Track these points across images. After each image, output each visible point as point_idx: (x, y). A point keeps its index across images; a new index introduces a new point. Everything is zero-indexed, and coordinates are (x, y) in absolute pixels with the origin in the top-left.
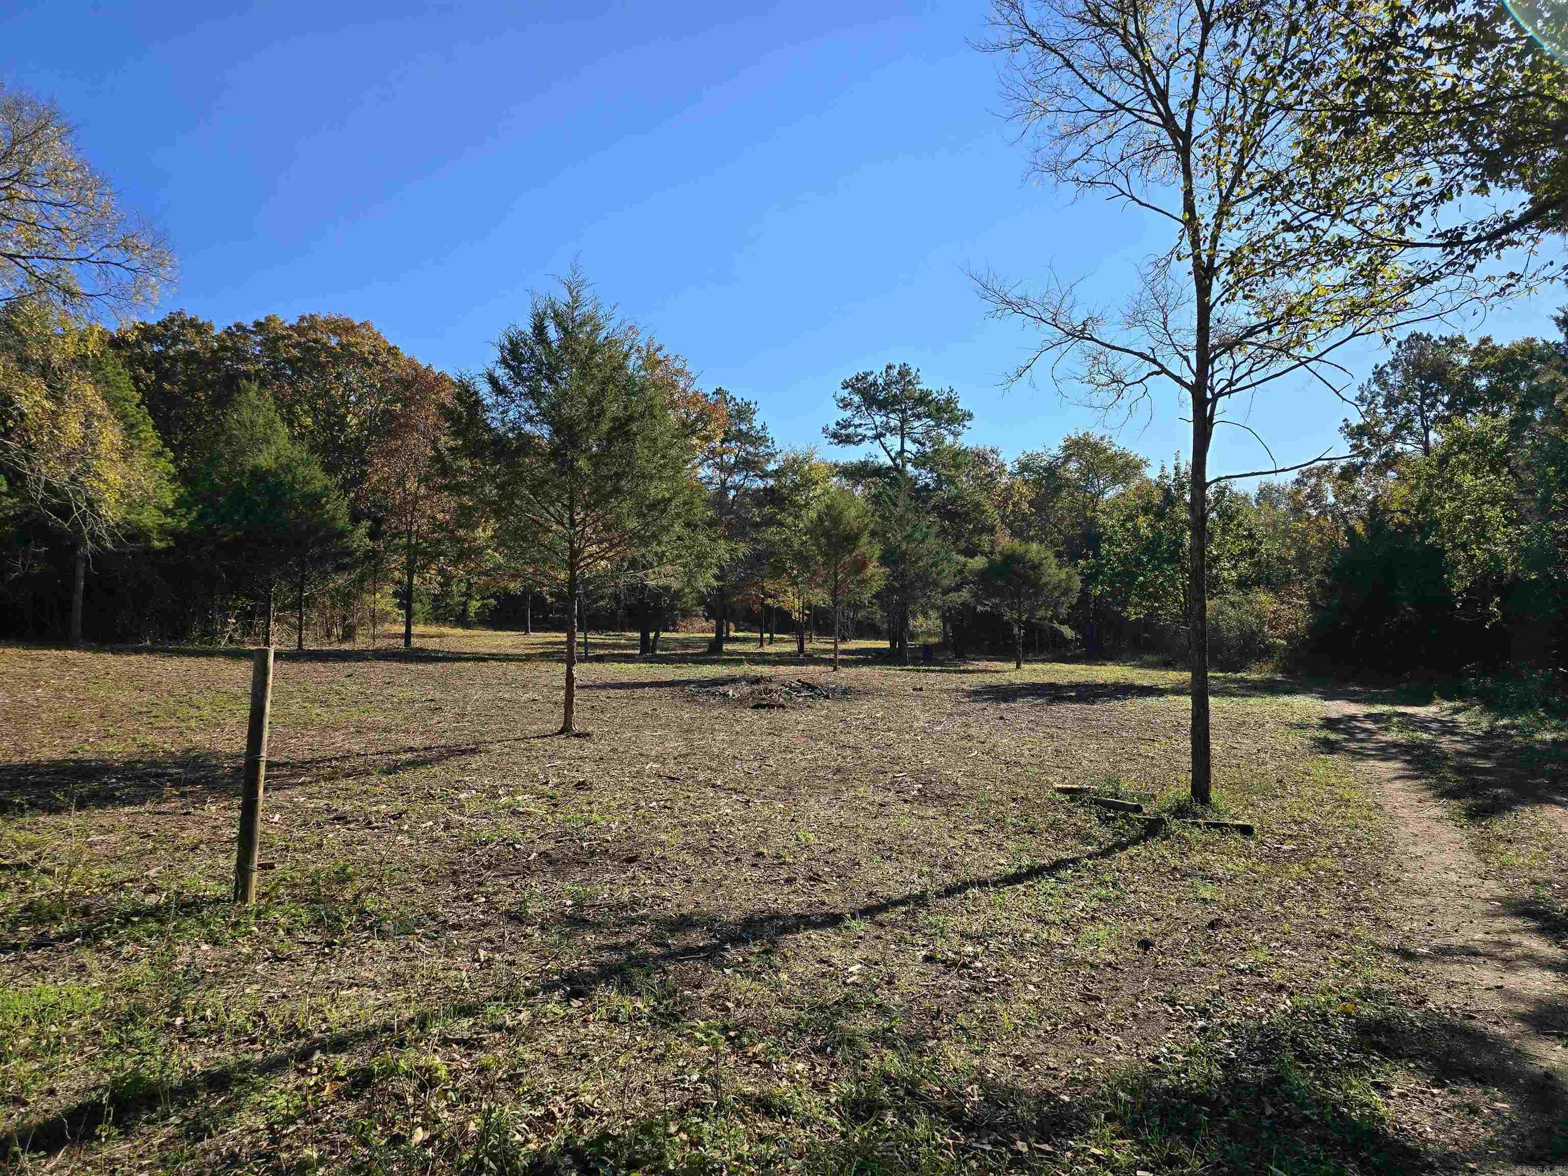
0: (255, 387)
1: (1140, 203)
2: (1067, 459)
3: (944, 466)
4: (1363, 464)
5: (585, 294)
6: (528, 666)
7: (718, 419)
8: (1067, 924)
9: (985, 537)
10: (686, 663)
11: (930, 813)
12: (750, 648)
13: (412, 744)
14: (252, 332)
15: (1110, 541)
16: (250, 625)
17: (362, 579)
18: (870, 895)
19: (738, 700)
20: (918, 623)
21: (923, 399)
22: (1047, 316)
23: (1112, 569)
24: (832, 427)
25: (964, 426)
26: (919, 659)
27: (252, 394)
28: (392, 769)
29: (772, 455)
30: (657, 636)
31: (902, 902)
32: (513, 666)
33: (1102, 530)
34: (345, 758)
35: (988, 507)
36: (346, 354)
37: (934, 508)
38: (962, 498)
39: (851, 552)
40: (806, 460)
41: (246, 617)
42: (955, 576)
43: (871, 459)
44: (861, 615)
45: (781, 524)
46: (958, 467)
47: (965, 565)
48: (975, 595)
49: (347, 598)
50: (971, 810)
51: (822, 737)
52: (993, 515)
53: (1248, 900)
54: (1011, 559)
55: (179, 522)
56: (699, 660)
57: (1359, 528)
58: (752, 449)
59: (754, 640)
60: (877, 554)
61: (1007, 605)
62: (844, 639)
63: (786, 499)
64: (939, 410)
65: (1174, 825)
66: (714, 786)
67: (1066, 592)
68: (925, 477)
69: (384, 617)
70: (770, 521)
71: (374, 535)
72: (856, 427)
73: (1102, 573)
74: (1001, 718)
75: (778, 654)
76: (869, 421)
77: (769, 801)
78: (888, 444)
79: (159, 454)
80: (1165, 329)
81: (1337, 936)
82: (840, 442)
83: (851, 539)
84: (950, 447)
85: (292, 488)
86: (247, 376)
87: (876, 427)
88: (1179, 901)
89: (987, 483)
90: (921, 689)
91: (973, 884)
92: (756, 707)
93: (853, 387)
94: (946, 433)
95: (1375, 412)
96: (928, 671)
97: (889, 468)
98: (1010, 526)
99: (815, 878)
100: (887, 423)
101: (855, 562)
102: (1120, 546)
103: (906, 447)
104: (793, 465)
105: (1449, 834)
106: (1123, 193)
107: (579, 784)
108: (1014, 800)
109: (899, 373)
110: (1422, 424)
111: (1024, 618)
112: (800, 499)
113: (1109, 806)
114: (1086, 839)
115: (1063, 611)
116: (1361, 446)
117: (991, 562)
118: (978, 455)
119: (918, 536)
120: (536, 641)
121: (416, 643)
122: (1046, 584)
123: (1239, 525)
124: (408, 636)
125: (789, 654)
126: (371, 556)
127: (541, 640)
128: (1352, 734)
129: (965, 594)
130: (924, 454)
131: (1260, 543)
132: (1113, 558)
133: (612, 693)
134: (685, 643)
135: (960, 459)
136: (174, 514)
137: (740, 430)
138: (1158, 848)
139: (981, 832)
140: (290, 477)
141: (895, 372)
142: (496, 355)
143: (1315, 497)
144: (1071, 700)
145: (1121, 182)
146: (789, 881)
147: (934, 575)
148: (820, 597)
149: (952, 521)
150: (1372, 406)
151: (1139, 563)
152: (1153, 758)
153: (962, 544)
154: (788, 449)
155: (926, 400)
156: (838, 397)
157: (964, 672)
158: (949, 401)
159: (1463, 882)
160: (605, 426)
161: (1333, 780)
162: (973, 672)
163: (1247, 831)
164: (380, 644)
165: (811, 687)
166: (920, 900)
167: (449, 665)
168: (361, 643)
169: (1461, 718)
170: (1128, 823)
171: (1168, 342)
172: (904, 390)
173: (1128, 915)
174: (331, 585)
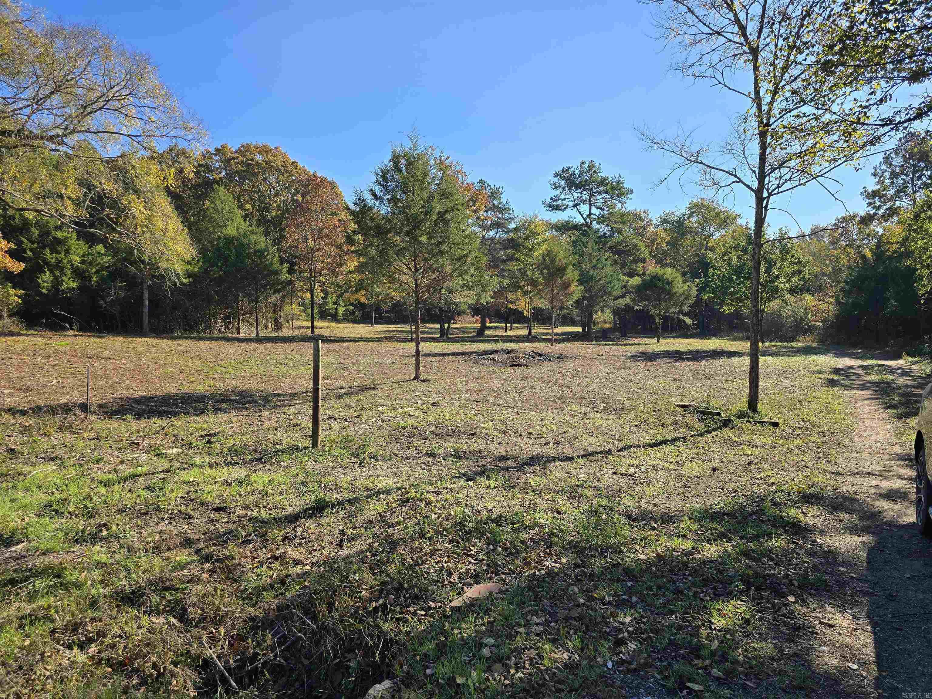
0: (221, 188)
1: (730, 89)
2: (691, 215)
3: (615, 222)
4: (875, 214)
5: (420, 142)
6: (384, 344)
7: (481, 200)
8: (678, 463)
9: (640, 265)
10: (467, 342)
11: (611, 417)
12: (500, 333)
14: (213, 154)
15: (714, 267)
16: (229, 323)
17: (283, 297)
18: (585, 450)
19: (501, 362)
20: (598, 316)
21: (603, 182)
22: (677, 150)
23: (715, 284)
24: (548, 200)
25: (628, 198)
26: (600, 338)
27: (220, 193)
29: (512, 219)
30: (449, 326)
31: (601, 452)
32: (375, 344)
33: (709, 261)
35: (642, 246)
37: (610, 248)
38: (626, 242)
39: (562, 277)
40: (532, 222)
41: (227, 318)
42: (622, 289)
43: (571, 220)
44: (565, 311)
45: (517, 260)
46: (623, 223)
47: (627, 282)
48: (634, 300)
49: (276, 307)
50: (632, 416)
51: (550, 381)
52: (644, 252)
53: (769, 455)
54: (655, 278)
55: (194, 267)
56: (473, 340)
57: (868, 254)
58: (500, 216)
59: (501, 328)
60: (577, 278)
61: (652, 306)
62: (555, 326)
63: (520, 245)
64: (612, 188)
65: (737, 422)
66: (498, 405)
67: (688, 297)
68: (604, 229)
69: (297, 318)
70: (511, 258)
71: (291, 271)
72: (563, 200)
73: (709, 286)
74: (648, 370)
75: (517, 337)
76: (570, 196)
77: (528, 411)
78: (581, 210)
80: (744, 154)
81: (807, 467)
82: (553, 210)
83: (562, 270)
84: (620, 210)
85: (249, 248)
86: (218, 183)
87: (575, 200)
88: (734, 455)
89: (641, 232)
90: (602, 355)
91: (634, 446)
92: (512, 366)
93: (560, 176)
94: (617, 202)
95: (883, 182)
96: (605, 345)
97: (582, 225)
98: (655, 257)
99: (558, 443)
100: (581, 197)
101: (564, 283)
102: (719, 270)
103: (593, 212)
104: (526, 224)
105: (887, 426)
106: (720, 83)
107: (433, 403)
108: (654, 411)
109: (589, 167)
110: (913, 189)
111: (662, 313)
112: (529, 244)
113: (703, 413)
114: (691, 429)
115: (686, 309)
116: (874, 203)
117: (643, 280)
118: (636, 215)
119: (600, 265)
120: (379, 330)
121: (317, 332)
122: (676, 293)
123: (792, 256)
124: (313, 328)
125: (523, 336)
126: (289, 283)
127: (382, 330)
128: (847, 377)
129: (627, 300)
130: (603, 216)
131: (805, 267)
132: (715, 277)
133: (433, 359)
134: (463, 330)
135: (625, 218)
137: (493, 205)
138: (727, 432)
139: (637, 425)
140: (247, 241)
141: (586, 166)
142: (374, 178)
143: (845, 234)
144: (688, 359)
145: (719, 77)
146: (546, 444)
147: (609, 289)
148: (543, 303)
149: (620, 255)
150: (882, 179)
151: (731, 280)
152: (731, 390)
153: (626, 270)
154: (522, 215)
155: (605, 183)
156: (552, 182)
157: (627, 345)
158: (619, 182)
159: (883, 447)
160: (434, 217)
161: (830, 400)
162: (632, 345)
163: (775, 425)
164: (297, 333)
165: (540, 355)
166: (609, 452)
168: (285, 333)
169: (915, 367)
170: (713, 421)
171: (746, 162)
172: (591, 177)
173: (709, 460)
174: (270, 300)
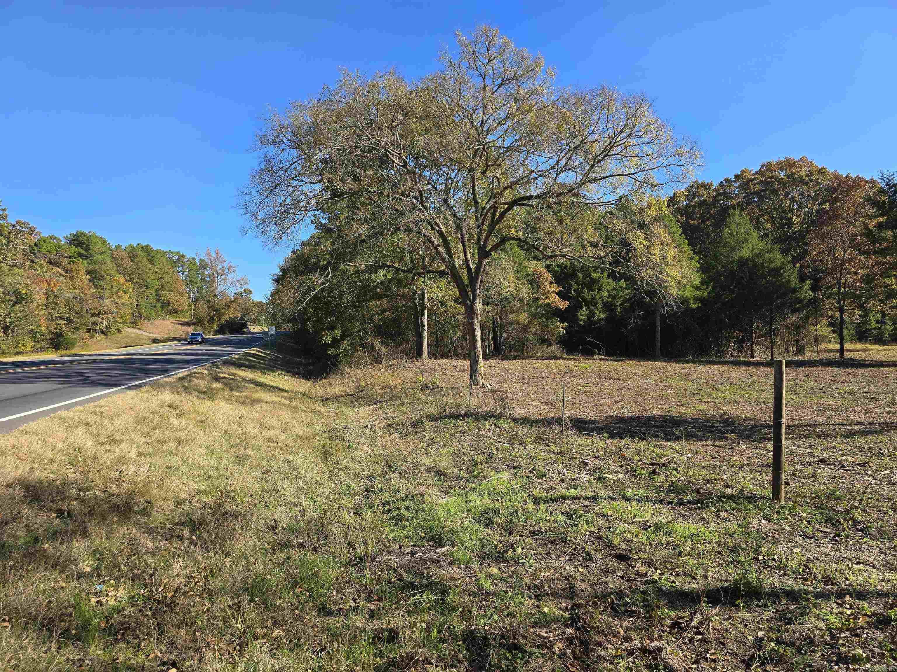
0: (738, 212)
13: (859, 420)
14: (734, 181)
16: (742, 346)
17: (807, 317)
27: (736, 217)
28: (850, 435)
34: (815, 425)
36: (792, 180)
41: (740, 343)
49: (798, 328)
55: (703, 293)
69: (823, 339)
71: (814, 288)
79: (691, 259)
85: (763, 267)
86: (734, 207)
121: (847, 355)
124: (841, 351)
126: (813, 301)
136: (700, 289)
140: (761, 261)
167: (875, 369)
174: (788, 321)
